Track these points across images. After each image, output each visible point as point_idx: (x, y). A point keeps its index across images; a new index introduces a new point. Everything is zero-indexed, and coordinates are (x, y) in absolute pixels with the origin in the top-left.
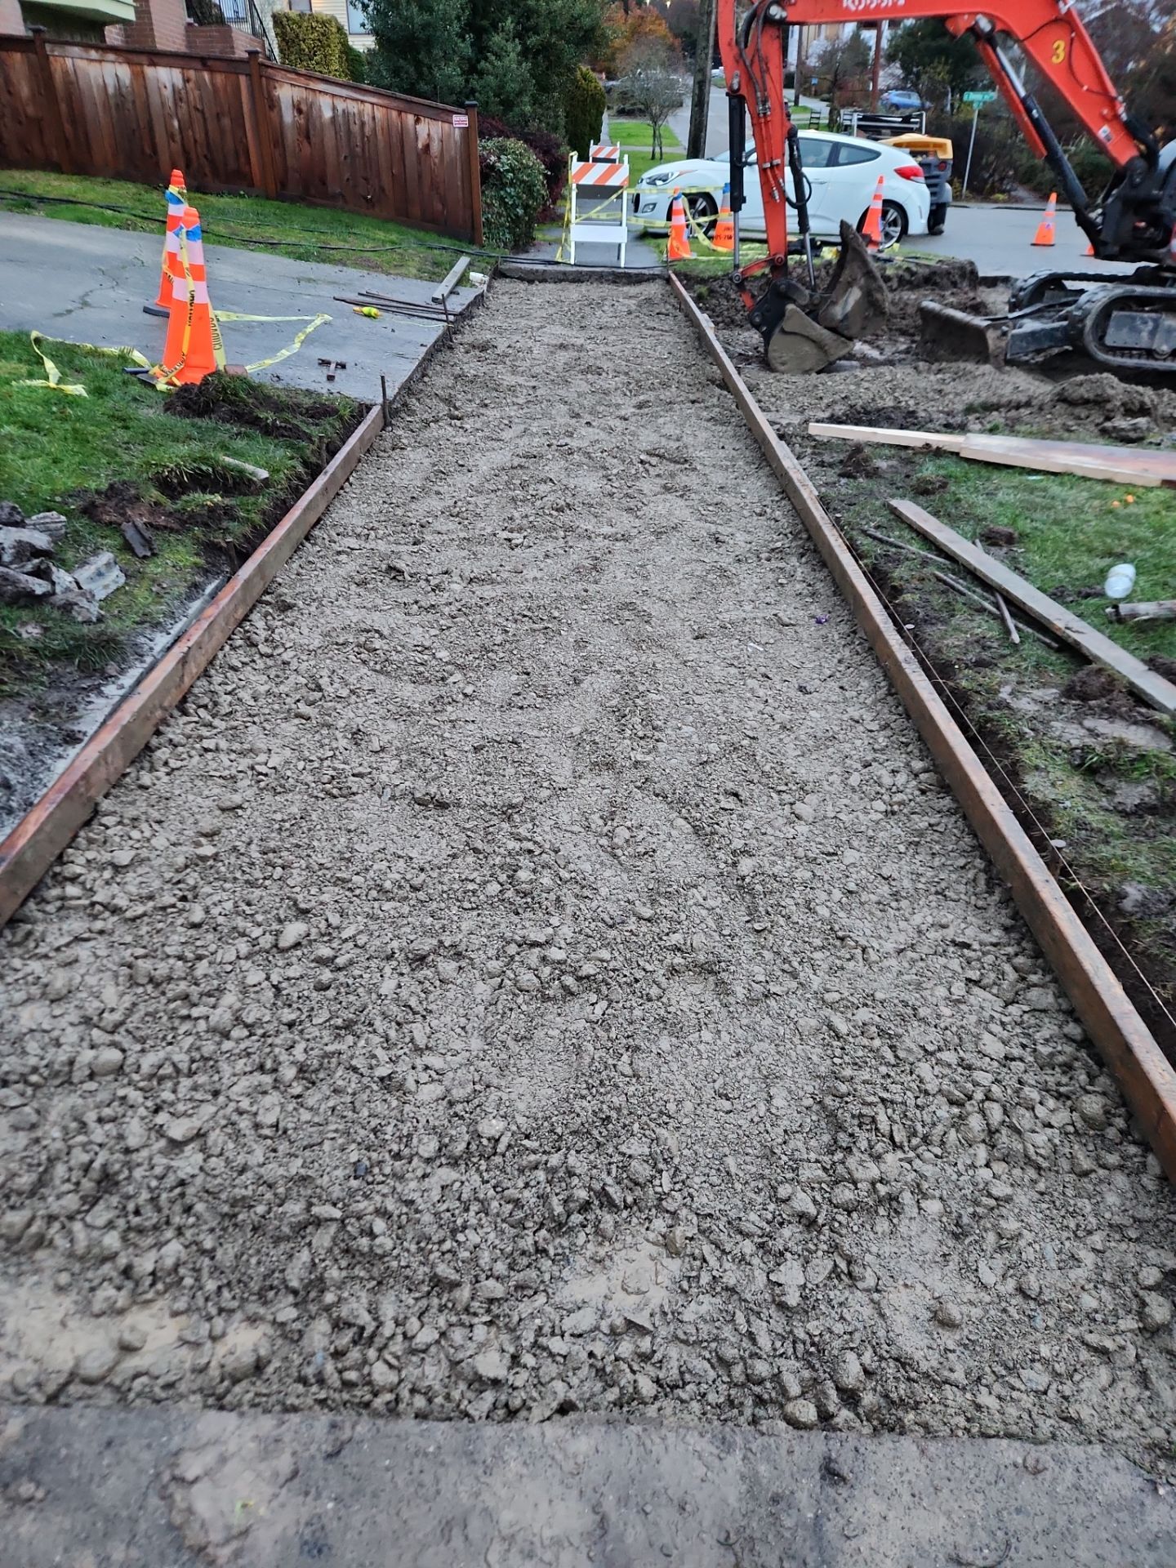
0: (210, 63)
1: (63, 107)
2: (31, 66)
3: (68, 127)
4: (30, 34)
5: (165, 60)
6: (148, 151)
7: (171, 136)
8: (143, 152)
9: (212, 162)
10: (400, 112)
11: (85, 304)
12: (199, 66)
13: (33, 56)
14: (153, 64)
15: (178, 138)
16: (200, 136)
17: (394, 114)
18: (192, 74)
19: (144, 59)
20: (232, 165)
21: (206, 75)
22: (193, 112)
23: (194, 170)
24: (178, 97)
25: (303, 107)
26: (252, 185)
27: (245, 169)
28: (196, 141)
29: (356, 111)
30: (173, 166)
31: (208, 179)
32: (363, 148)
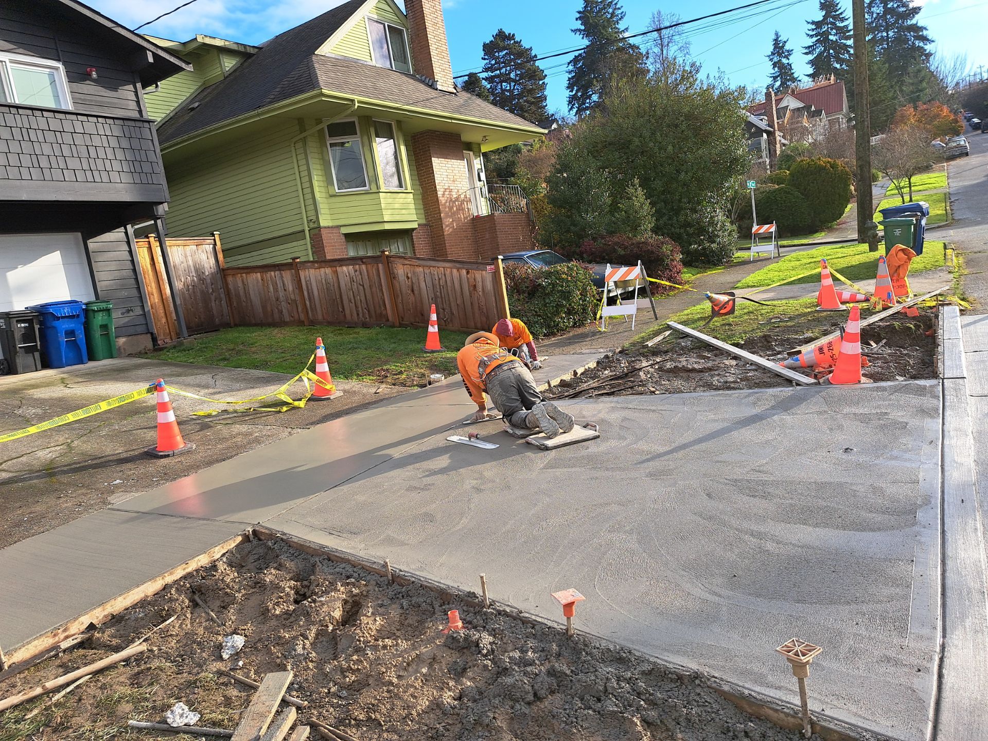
0: (364, 260)
1: (306, 293)
2: (292, 275)
3: (308, 303)
5: (345, 262)
6: (341, 310)
7: (350, 301)
8: (339, 311)
9: (369, 311)
10: (458, 269)
12: (361, 262)
13: (293, 271)
14: (341, 266)
15: (353, 301)
16: (363, 298)
17: (455, 271)
18: (357, 267)
19: (337, 264)
20: (378, 312)
21: (364, 267)
22: (359, 286)
23: (361, 315)
24: (352, 280)
25: (409, 275)
26: (388, 320)
27: (384, 312)
28: (361, 301)
29: (436, 273)
30: (352, 316)
31: (368, 320)
32: (441, 293)
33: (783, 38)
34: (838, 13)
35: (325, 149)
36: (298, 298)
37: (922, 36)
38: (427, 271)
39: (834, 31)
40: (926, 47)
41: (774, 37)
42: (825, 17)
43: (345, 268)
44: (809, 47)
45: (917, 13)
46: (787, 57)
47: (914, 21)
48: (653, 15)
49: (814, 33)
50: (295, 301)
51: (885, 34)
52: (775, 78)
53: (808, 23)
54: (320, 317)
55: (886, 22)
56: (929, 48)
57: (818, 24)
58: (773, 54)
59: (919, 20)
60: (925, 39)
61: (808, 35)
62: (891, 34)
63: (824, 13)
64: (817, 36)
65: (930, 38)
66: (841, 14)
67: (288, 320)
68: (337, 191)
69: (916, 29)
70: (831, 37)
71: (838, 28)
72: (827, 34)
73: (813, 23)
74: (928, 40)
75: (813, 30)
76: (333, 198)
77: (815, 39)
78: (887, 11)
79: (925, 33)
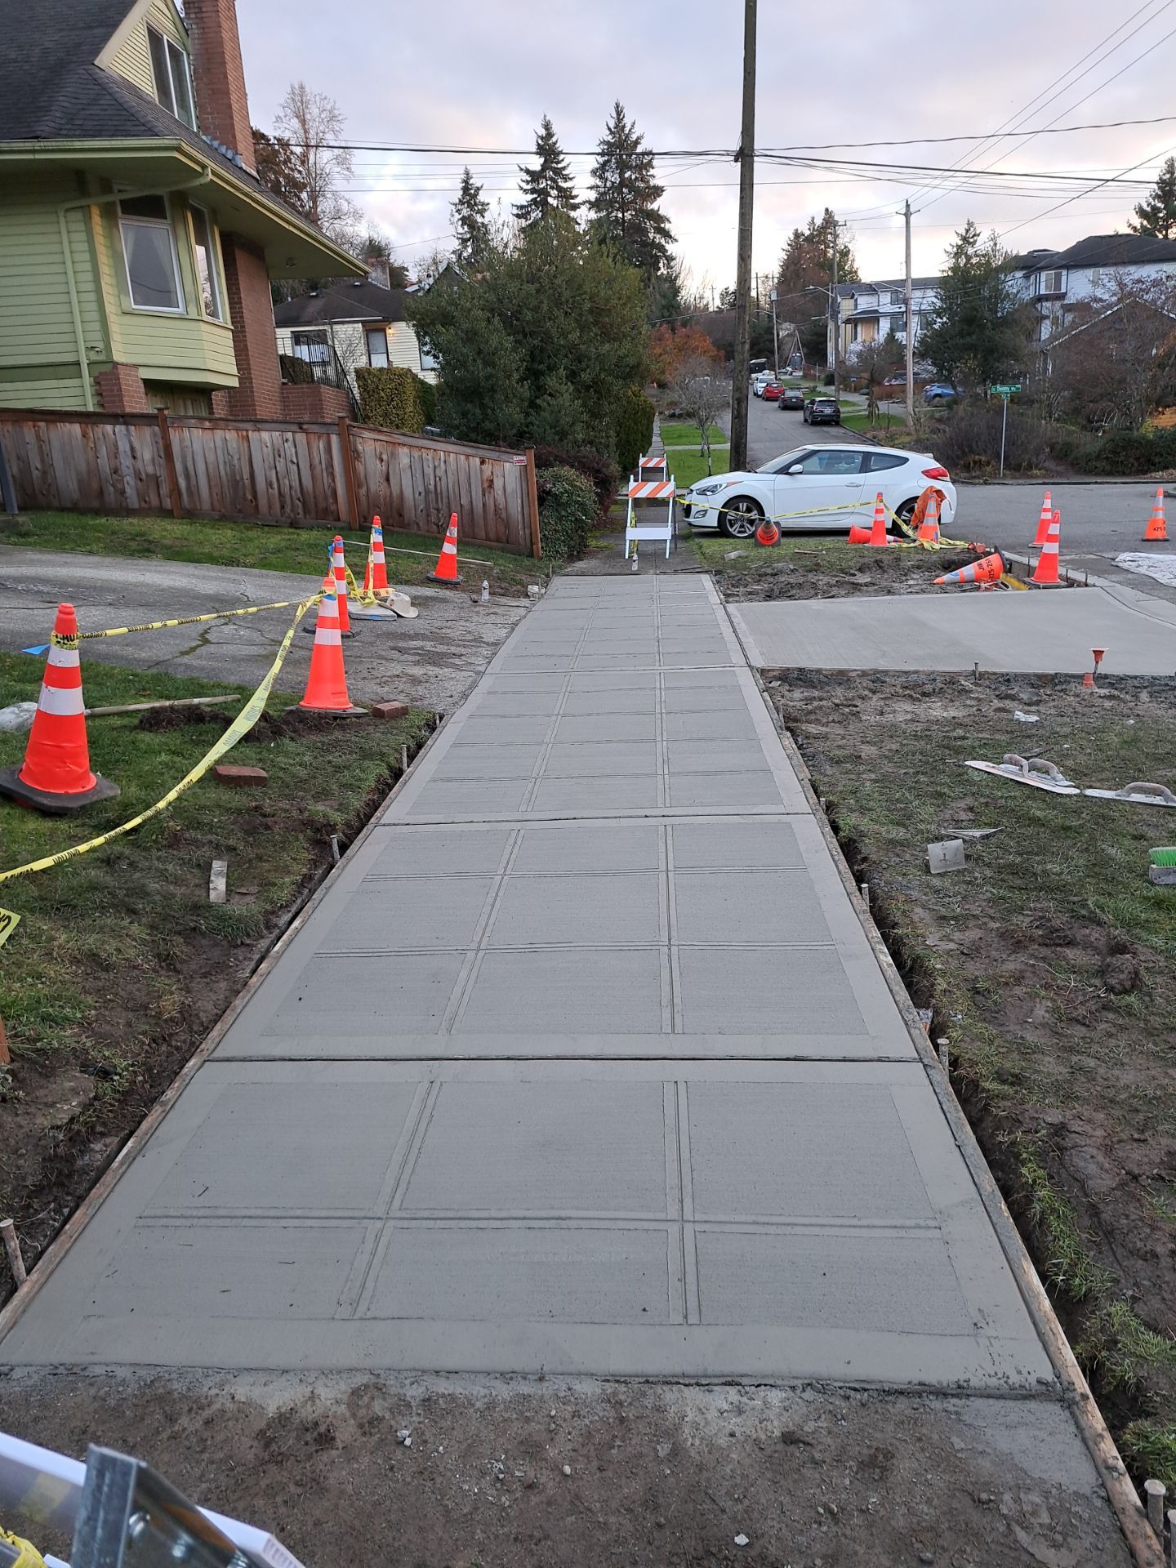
0: (305, 427)
1: (179, 465)
2: (155, 435)
3: (182, 480)
4: (156, 412)
5: (267, 426)
6: (250, 497)
7: (270, 485)
8: (245, 499)
9: (304, 503)
10: (467, 456)
11: (206, 642)
12: (295, 428)
14: (257, 429)
15: (275, 486)
16: (296, 484)
17: (463, 457)
18: (289, 435)
19: (248, 426)
20: (322, 505)
21: (301, 437)
22: (289, 464)
23: (288, 509)
24: (277, 453)
25: (385, 457)
26: (338, 519)
27: (333, 507)
28: (291, 487)
29: (430, 457)
30: (270, 508)
31: (301, 516)
32: (435, 486)
33: (475, 182)
34: (560, 166)
35: (115, 230)
36: (162, 473)
37: (664, 229)
38: (416, 454)
39: (556, 192)
40: (667, 247)
41: (463, 176)
42: (544, 167)
43: (265, 435)
44: (522, 207)
45: (659, 196)
46: (482, 213)
47: (655, 206)
48: (293, 88)
49: (529, 187)
50: (156, 479)
51: (620, 215)
52: (464, 241)
53: (521, 170)
54: (206, 506)
55: (623, 198)
56: (671, 248)
57: (534, 176)
58: (461, 202)
59: (659, 205)
60: (666, 234)
61: (522, 189)
62: (628, 215)
63: (542, 160)
64: (532, 193)
65: (672, 234)
66: (564, 168)
67: (136, 506)
68: (134, 307)
69: (657, 218)
70: (550, 200)
71: (559, 189)
72: (544, 193)
73: (528, 172)
74: (670, 237)
75: (528, 182)
76: (128, 317)
77: (530, 197)
78: (623, 183)
79: (667, 226)
